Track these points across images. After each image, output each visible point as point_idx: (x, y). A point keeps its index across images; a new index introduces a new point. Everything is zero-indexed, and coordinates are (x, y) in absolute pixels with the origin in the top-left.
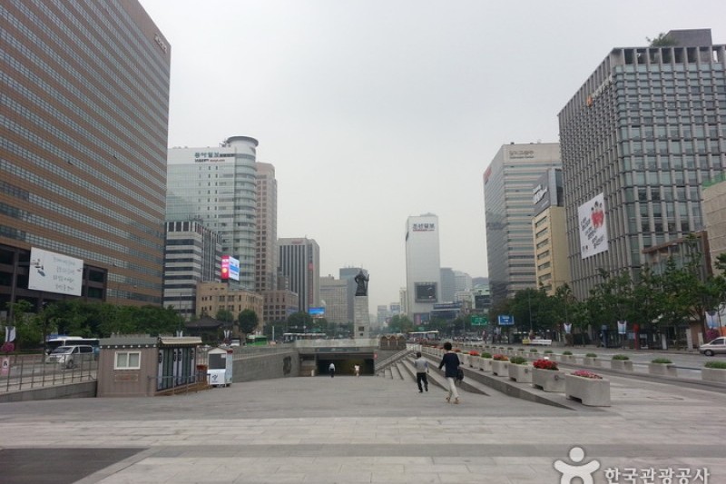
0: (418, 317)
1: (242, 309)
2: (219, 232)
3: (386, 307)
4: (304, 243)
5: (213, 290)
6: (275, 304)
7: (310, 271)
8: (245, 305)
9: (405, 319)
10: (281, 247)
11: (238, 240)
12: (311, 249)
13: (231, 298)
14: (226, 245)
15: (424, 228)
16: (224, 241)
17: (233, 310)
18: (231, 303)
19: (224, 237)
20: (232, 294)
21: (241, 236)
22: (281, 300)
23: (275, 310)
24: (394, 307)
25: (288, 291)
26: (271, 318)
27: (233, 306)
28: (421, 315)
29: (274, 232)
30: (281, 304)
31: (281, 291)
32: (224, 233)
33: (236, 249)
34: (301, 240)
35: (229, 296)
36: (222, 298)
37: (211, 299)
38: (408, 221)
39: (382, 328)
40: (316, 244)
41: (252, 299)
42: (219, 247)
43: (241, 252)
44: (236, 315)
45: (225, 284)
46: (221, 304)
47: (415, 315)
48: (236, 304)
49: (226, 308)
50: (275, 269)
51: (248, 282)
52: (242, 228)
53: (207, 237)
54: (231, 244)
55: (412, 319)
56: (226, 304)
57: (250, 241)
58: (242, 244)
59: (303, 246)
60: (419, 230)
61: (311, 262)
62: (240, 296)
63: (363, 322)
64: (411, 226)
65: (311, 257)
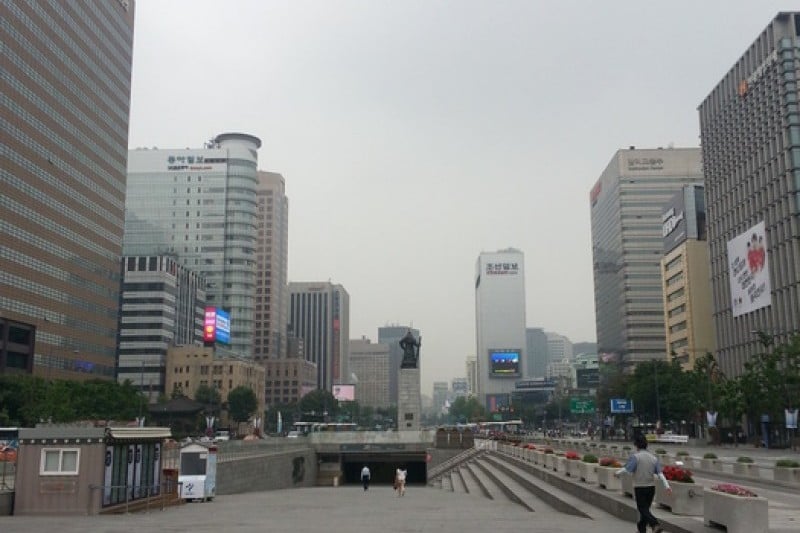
1: (234, 386)
2: (202, 272)
3: (445, 384)
4: (327, 290)
5: (192, 357)
6: (282, 379)
7: (335, 331)
8: (239, 379)
9: (474, 402)
10: (293, 295)
11: (229, 285)
12: (337, 299)
13: (218, 369)
14: (211, 291)
15: (502, 269)
16: (209, 286)
17: (220, 387)
18: (217, 377)
19: (208, 279)
20: (218, 363)
21: (235, 278)
22: (291, 372)
23: (282, 387)
24: (457, 385)
25: (301, 360)
26: (277, 400)
27: (220, 382)
28: (497, 396)
29: (283, 274)
30: (291, 378)
31: (292, 360)
32: (210, 273)
33: (227, 297)
34: (322, 286)
35: (215, 367)
36: (204, 369)
37: (188, 370)
38: (479, 258)
39: (439, 416)
40: (345, 292)
41: (249, 372)
42: (201, 295)
43: (234, 302)
44: (224, 395)
45: (209, 350)
46: (204, 378)
48: (225, 377)
49: (210, 385)
50: (284, 327)
51: (243, 347)
52: (235, 266)
53: (184, 279)
54: (219, 290)
55: (483, 403)
56: (210, 378)
57: (247, 285)
58: (234, 290)
59: (326, 295)
60: (495, 273)
61: (336, 317)
62: (231, 367)
63: (411, 406)
64: (484, 267)
65: (338, 310)
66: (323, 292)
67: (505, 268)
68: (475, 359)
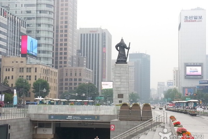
0: (186, 90)
1: (37, 79)
2: (25, 18)
3: (164, 83)
4: (99, 32)
5: (15, 63)
7: (104, 53)
8: (40, 75)
10: (81, 35)
11: (39, 25)
12: (105, 36)
13: (29, 70)
14: (30, 28)
15: (193, 19)
16: (28, 25)
17: (30, 79)
18: (29, 74)
19: (28, 22)
20: (29, 66)
21: (42, 21)
24: (169, 84)
25: (84, 68)
27: (30, 76)
28: (188, 88)
30: (78, 77)
32: (29, 19)
33: (38, 31)
34: (97, 30)
35: (27, 68)
36: (21, 70)
37: (13, 70)
38: (181, 13)
39: (160, 98)
40: (109, 34)
41: (47, 71)
42: (24, 30)
43: (42, 34)
44: (32, 82)
45: (24, 59)
46: (21, 74)
47: (184, 88)
48: (33, 74)
49: (25, 78)
51: (47, 58)
52: (42, 15)
54: (33, 28)
55: (181, 92)
56: (25, 74)
57: (49, 25)
58: (42, 27)
59: (99, 34)
60: (189, 21)
61: (104, 46)
62: (36, 69)
63: (122, 89)
64: (183, 18)
65: (105, 43)
66: (97, 33)
67: (195, 18)
68: (178, 69)
